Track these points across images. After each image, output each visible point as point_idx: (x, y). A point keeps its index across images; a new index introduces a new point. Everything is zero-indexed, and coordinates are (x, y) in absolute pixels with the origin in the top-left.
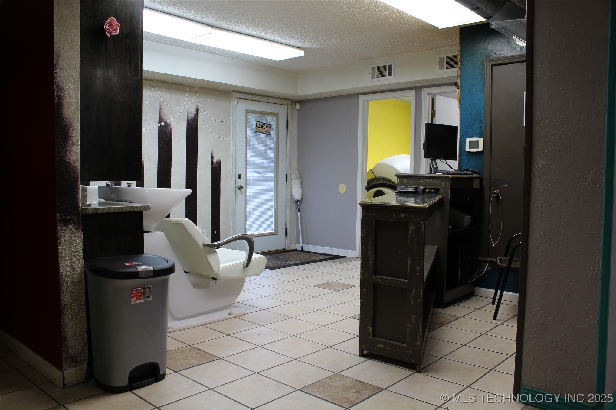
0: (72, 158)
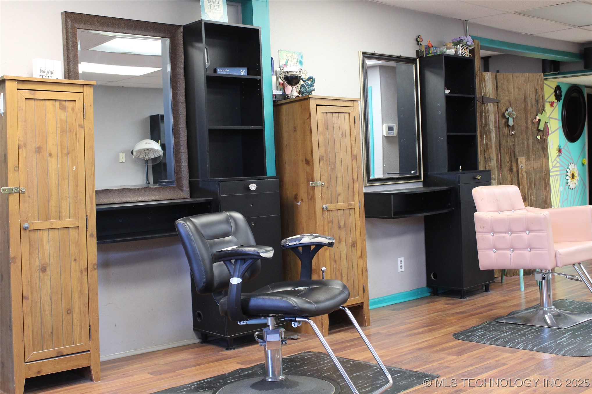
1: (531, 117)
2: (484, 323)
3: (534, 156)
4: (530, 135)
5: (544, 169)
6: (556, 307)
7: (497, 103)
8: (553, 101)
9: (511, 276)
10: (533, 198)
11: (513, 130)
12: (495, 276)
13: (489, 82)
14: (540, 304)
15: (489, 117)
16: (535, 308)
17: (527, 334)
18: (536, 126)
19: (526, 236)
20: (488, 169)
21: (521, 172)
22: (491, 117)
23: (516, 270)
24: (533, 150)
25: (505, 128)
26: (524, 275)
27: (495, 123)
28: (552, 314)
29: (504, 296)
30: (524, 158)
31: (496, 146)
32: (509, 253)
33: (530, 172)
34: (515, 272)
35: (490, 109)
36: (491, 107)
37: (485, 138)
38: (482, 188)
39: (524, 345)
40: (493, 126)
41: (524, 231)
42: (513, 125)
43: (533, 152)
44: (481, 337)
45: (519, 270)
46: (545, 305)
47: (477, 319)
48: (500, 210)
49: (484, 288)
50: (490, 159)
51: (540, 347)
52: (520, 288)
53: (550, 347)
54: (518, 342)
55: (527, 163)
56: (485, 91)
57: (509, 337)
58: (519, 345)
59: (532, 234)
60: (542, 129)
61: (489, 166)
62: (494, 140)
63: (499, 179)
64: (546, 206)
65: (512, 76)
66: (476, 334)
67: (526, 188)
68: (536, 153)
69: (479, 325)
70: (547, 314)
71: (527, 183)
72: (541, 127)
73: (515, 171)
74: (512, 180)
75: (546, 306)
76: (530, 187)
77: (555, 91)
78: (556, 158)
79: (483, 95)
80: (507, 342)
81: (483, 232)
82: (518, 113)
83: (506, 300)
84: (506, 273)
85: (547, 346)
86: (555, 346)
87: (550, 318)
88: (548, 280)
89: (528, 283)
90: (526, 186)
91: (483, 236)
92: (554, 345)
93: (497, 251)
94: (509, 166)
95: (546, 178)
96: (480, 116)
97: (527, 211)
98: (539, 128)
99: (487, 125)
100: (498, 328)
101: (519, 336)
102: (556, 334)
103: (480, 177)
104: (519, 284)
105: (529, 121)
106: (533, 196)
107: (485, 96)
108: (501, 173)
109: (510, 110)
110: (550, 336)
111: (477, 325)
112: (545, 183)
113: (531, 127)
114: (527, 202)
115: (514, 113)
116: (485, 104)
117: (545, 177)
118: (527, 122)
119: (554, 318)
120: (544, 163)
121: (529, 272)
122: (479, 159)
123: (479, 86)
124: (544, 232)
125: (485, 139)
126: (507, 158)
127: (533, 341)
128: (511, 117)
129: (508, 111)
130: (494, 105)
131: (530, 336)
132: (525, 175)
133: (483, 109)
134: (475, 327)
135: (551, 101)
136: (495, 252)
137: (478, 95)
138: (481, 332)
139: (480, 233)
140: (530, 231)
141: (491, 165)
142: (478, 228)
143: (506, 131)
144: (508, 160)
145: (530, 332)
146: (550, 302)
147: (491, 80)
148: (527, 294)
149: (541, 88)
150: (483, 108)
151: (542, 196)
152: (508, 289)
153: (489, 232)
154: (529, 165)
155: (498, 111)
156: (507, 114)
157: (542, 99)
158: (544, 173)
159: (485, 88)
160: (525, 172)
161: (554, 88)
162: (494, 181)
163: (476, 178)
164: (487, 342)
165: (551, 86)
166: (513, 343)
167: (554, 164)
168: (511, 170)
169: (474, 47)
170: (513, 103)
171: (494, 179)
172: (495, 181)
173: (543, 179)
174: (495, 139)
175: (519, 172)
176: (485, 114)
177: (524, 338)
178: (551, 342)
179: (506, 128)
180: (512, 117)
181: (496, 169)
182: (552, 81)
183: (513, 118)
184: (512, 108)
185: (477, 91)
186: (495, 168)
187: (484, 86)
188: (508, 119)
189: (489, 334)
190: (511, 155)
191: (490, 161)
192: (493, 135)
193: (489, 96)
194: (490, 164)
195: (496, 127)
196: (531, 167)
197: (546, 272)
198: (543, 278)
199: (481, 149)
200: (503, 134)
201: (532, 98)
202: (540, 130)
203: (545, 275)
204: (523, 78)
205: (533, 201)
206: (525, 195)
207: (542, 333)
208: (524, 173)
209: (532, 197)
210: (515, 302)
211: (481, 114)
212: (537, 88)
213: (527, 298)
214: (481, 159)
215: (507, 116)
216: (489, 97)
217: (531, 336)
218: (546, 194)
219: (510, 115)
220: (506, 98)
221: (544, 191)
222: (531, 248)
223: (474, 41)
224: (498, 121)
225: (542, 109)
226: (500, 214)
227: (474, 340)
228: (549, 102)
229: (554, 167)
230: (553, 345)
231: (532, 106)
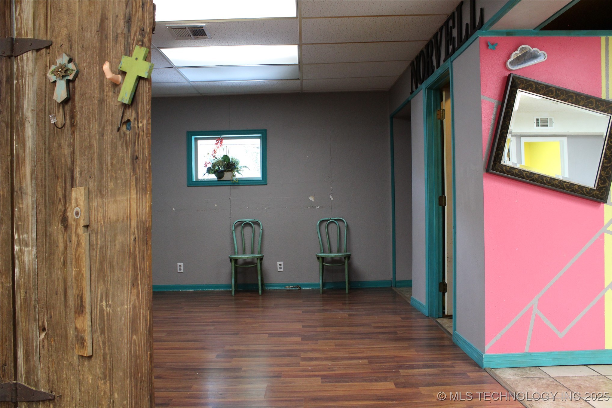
3: (113, 184)
4: (107, 121)
5: (132, 223)
7: (48, 48)
10: (106, 306)
15: (25, 88)
21: (76, 229)
24: (112, 164)
33: (101, 230)
35: (27, 69)
36: (29, 63)
37: (15, 140)
43: (110, 171)
50: (22, 193)
55: (91, 204)
56: (20, 26)
60: (128, 101)
62: (29, 144)
68: (116, 173)
74: (66, 248)
90: (84, 271)
94: (60, 211)
95: (137, 253)
98: (121, 99)
99: (19, 107)
106: (106, 301)
107: (18, 38)
109: (62, 60)
114: (88, 317)
115: (70, 66)
116: (18, 58)
117: (135, 247)
125: (14, 142)
126: (58, 189)
128: (61, 80)
132: (84, 238)
133: (14, 70)
141: (23, 208)
150: (14, 67)
154: (99, 208)
156: (53, 72)
158: (134, 234)
159: (21, 17)
160: (88, 229)
162: (26, 249)
168: (64, 220)
170: (75, 42)
171: (27, 245)
173: (130, 252)
176: (18, 82)
180: (66, 78)
183: (68, 80)
186: (28, 216)
188: (55, 84)
190: (65, 182)
191: (22, 198)
192: (29, 131)
193: (28, 35)
194: (21, 206)
201: (117, 16)
202: (125, 105)
205: (105, 315)
208: (81, 232)
209: (104, 303)
211: (11, 83)
215: (53, 79)
216: (25, 38)
218: (135, 300)
219: (60, 74)
221: (131, 293)
231: (116, 37)
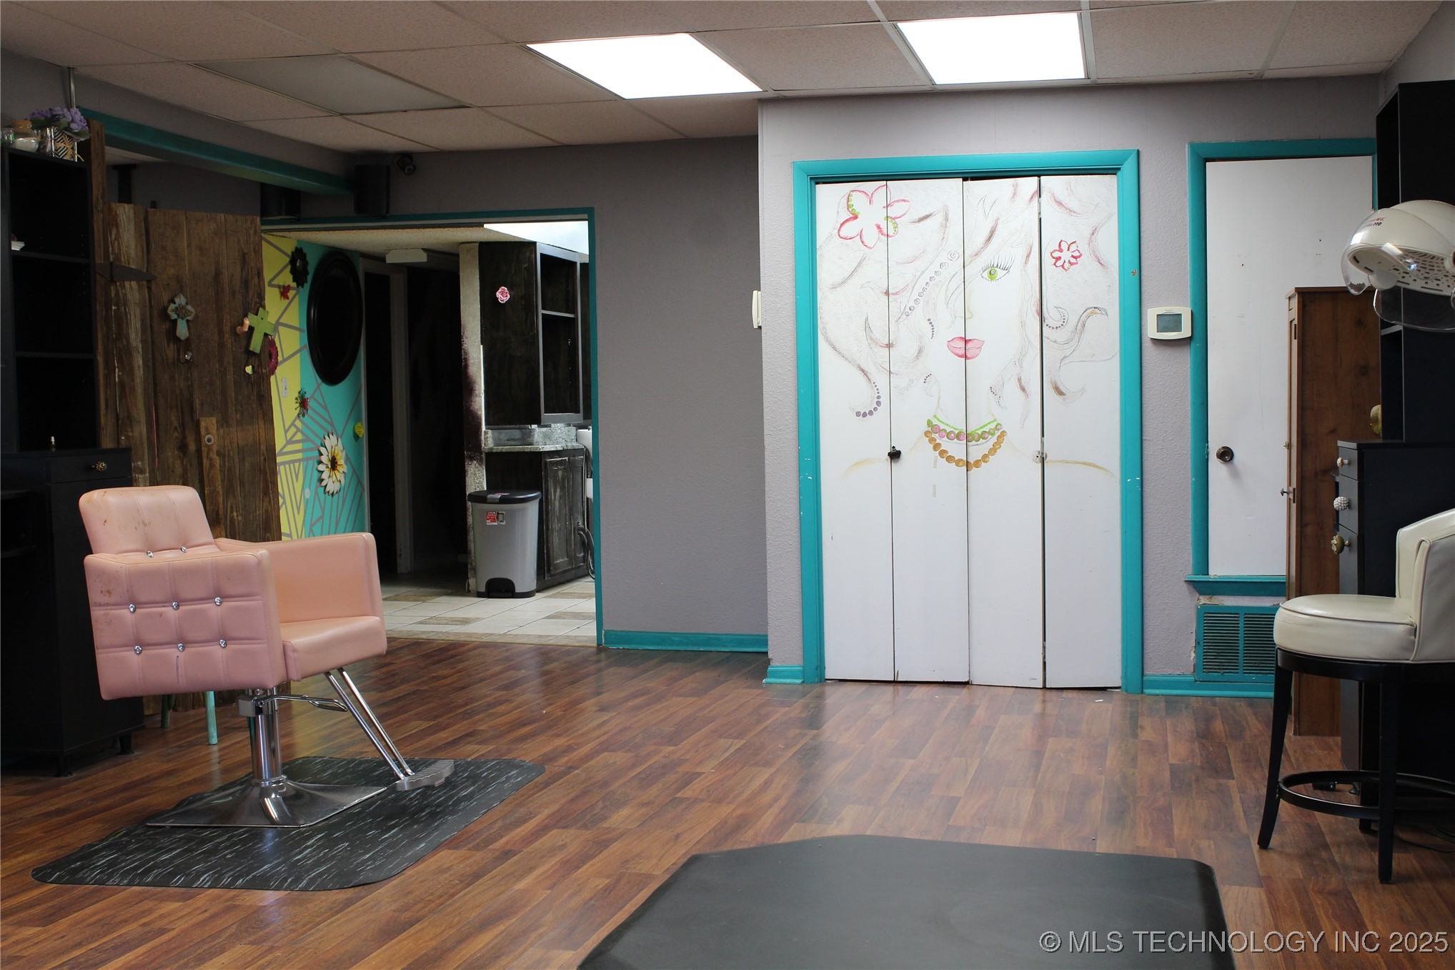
0: (476, 407)
1: (232, 320)
2: (115, 833)
3: (238, 416)
4: (228, 363)
5: (263, 447)
6: (289, 778)
7: (149, 281)
8: (287, 285)
9: (186, 711)
10: (237, 516)
11: (187, 349)
12: (147, 713)
13: (128, 230)
14: (253, 772)
15: (129, 316)
16: (241, 784)
17: (221, 850)
18: (244, 343)
19: (214, 609)
20: (124, 447)
21: (208, 454)
22: (132, 316)
23: (198, 693)
24: (236, 399)
25: (169, 346)
26: (217, 705)
27: (144, 331)
28: (280, 794)
29: (170, 761)
30: (214, 420)
31: (146, 389)
32: (173, 652)
33: (229, 454)
34: (194, 699)
35: (129, 296)
36: (132, 291)
37: (118, 367)
38: (105, 492)
39: (213, 876)
40: (139, 339)
41: (210, 599)
42: (188, 339)
43: (235, 405)
44: (108, 870)
45: (204, 695)
46: (265, 774)
47: (99, 826)
48: (151, 547)
49: (118, 745)
50: (131, 421)
51: (250, 877)
52: (207, 738)
53: (272, 876)
54: (198, 872)
55: (222, 432)
56: (116, 251)
57: (178, 861)
58: (202, 879)
59: (229, 604)
60: (257, 350)
61: (127, 437)
62: (139, 373)
63: (152, 472)
64: (268, 535)
65: (184, 217)
66: (94, 864)
67: (221, 493)
68: (242, 407)
69: (102, 840)
70: (269, 796)
71: (223, 481)
72: (256, 344)
73: (193, 452)
74: (185, 472)
75: (266, 776)
76: (229, 490)
77: (293, 262)
78: (295, 420)
79: (111, 259)
80: (172, 875)
81: (107, 604)
82: (199, 308)
83: (174, 770)
84: (173, 703)
85: (268, 872)
86: (285, 871)
87: (277, 805)
88: (270, 713)
89: (227, 725)
90: (220, 489)
91: (107, 614)
92: (284, 869)
93: (145, 650)
94: (177, 438)
95: (267, 470)
96: (104, 313)
97: (218, 547)
98: (251, 349)
99: (122, 335)
100: (151, 842)
101: (202, 856)
102: (290, 841)
103: (102, 465)
104: (206, 729)
105: (227, 329)
106: (237, 512)
107: (117, 263)
108: (158, 455)
109: (181, 300)
110: (276, 846)
111: (97, 839)
112: (266, 481)
113: (230, 345)
114: (223, 527)
115: (189, 307)
116: (118, 284)
117: (265, 466)
118: (221, 333)
119: (286, 804)
120: (263, 433)
121: (227, 698)
122: (103, 421)
123: (102, 237)
124: (257, 597)
125: (117, 370)
126: (173, 418)
127: (236, 864)
128: (182, 319)
129: (175, 303)
130: (140, 287)
131: (227, 854)
132: (218, 461)
133: (113, 296)
134: (91, 846)
135: (282, 284)
136: (140, 653)
137: (99, 260)
138: (107, 857)
139: (102, 608)
140: (224, 597)
141: (133, 436)
142: (95, 594)
143: (170, 351)
144: (176, 423)
145: (228, 843)
146: (276, 765)
147: (133, 223)
148: (225, 751)
149: (255, 251)
150: (113, 293)
151: (259, 510)
152: (180, 743)
153: (124, 604)
154: (226, 436)
155: (150, 302)
156: (173, 311)
157: (257, 277)
158: (263, 455)
159: (119, 242)
160: (218, 453)
161: (290, 254)
162: (140, 476)
163: (92, 469)
164: (122, 880)
165: (282, 248)
166: (187, 875)
167: (289, 435)
168: (183, 447)
169: (88, 137)
170: (186, 284)
171: (142, 472)
172: (143, 475)
173: (261, 470)
174: (144, 370)
175: (203, 453)
176: (118, 308)
177: (214, 860)
178: (276, 862)
179: (171, 345)
180: (186, 319)
181: (146, 446)
182: (285, 237)
183: (188, 321)
184: (186, 297)
185: (97, 248)
186: (142, 444)
187: (115, 239)
188: (175, 321)
189: (128, 860)
190: (182, 413)
191: (131, 426)
192: (138, 361)
193: (129, 264)
194: (130, 434)
195: (144, 342)
196: (231, 443)
197: (265, 696)
198: (259, 711)
199: (106, 393)
200: (163, 360)
201: (233, 275)
202: (253, 353)
203: (261, 703)
204: (213, 226)
205: (236, 523)
206: (218, 508)
207: (258, 843)
208: (214, 456)
209: (235, 514)
210: (193, 774)
211: (108, 308)
212: (246, 251)
213: (223, 760)
214: (106, 421)
215: (174, 316)
216: (127, 266)
217: (231, 853)
218: (267, 505)
219: (180, 314)
220: (172, 271)
221: (263, 500)
222: (184, 641)
223: (88, 122)
224: (151, 326)
225: (256, 303)
226: (151, 557)
227: (89, 879)
228: (279, 287)
229: (290, 442)
230: (282, 868)
231: (233, 293)
